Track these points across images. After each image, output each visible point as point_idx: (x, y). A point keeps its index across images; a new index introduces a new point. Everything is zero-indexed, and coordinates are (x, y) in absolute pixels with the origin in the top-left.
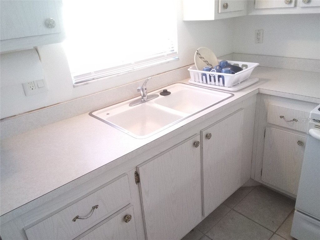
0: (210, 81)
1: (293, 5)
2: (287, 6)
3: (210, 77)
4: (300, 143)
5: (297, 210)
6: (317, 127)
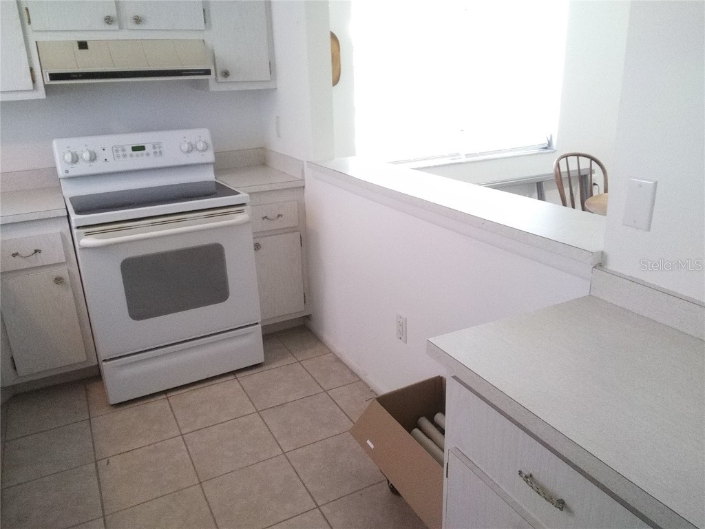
4: (59, 280)
5: (105, 360)
6: (87, 234)
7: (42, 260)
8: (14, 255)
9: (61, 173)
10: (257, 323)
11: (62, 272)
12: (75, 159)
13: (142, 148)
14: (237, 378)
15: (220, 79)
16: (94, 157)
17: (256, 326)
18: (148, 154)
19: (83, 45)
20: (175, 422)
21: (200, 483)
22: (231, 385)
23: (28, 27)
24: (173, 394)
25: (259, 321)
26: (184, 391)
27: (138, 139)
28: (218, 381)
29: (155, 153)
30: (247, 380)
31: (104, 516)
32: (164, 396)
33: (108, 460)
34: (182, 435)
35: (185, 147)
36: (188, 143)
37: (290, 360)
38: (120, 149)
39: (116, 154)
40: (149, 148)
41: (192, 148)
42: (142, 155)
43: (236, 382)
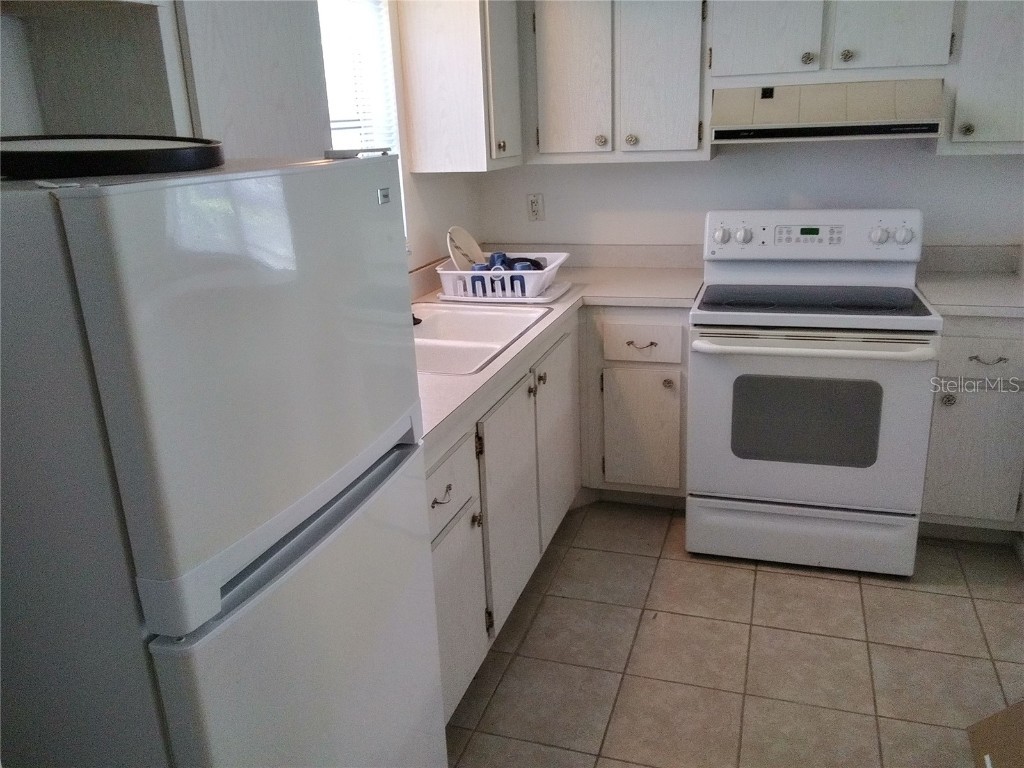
0: (493, 290)
1: (609, 147)
2: (600, 149)
3: (493, 282)
4: (668, 383)
5: (691, 495)
6: (703, 335)
7: (657, 355)
8: (630, 343)
9: (706, 254)
10: (914, 515)
11: (674, 374)
12: (726, 238)
13: (815, 231)
14: (860, 584)
15: (957, 137)
16: (749, 237)
17: (912, 519)
18: (820, 241)
19: (767, 93)
20: (750, 605)
21: (744, 694)
22: (847, 590)
23: (708, 72)
24: (764, 568)
25: (918, 512)
26: (779, 570)
27: (810, 219)
28: (833, 577)
29: (831, 239)
30: (874, 591)
31: (624, 673)
32: (753, 567)
33: (656, 615)
34: (751, 625)
35: (877, 234)
36: (883, 230)
37: (960, 589)
38: (785, 230)
39: (778, 236)
40: (824, 233)
41: (887, 237)
42: (813, 241)
43: (857, 587)
